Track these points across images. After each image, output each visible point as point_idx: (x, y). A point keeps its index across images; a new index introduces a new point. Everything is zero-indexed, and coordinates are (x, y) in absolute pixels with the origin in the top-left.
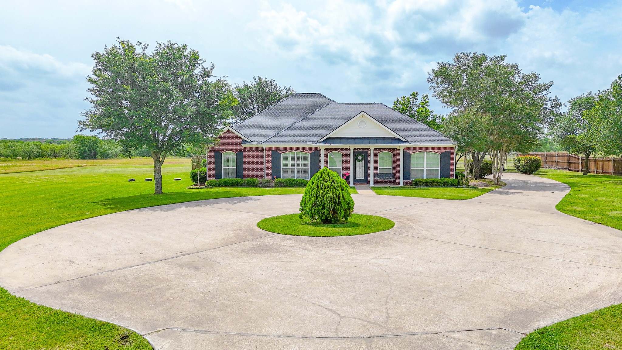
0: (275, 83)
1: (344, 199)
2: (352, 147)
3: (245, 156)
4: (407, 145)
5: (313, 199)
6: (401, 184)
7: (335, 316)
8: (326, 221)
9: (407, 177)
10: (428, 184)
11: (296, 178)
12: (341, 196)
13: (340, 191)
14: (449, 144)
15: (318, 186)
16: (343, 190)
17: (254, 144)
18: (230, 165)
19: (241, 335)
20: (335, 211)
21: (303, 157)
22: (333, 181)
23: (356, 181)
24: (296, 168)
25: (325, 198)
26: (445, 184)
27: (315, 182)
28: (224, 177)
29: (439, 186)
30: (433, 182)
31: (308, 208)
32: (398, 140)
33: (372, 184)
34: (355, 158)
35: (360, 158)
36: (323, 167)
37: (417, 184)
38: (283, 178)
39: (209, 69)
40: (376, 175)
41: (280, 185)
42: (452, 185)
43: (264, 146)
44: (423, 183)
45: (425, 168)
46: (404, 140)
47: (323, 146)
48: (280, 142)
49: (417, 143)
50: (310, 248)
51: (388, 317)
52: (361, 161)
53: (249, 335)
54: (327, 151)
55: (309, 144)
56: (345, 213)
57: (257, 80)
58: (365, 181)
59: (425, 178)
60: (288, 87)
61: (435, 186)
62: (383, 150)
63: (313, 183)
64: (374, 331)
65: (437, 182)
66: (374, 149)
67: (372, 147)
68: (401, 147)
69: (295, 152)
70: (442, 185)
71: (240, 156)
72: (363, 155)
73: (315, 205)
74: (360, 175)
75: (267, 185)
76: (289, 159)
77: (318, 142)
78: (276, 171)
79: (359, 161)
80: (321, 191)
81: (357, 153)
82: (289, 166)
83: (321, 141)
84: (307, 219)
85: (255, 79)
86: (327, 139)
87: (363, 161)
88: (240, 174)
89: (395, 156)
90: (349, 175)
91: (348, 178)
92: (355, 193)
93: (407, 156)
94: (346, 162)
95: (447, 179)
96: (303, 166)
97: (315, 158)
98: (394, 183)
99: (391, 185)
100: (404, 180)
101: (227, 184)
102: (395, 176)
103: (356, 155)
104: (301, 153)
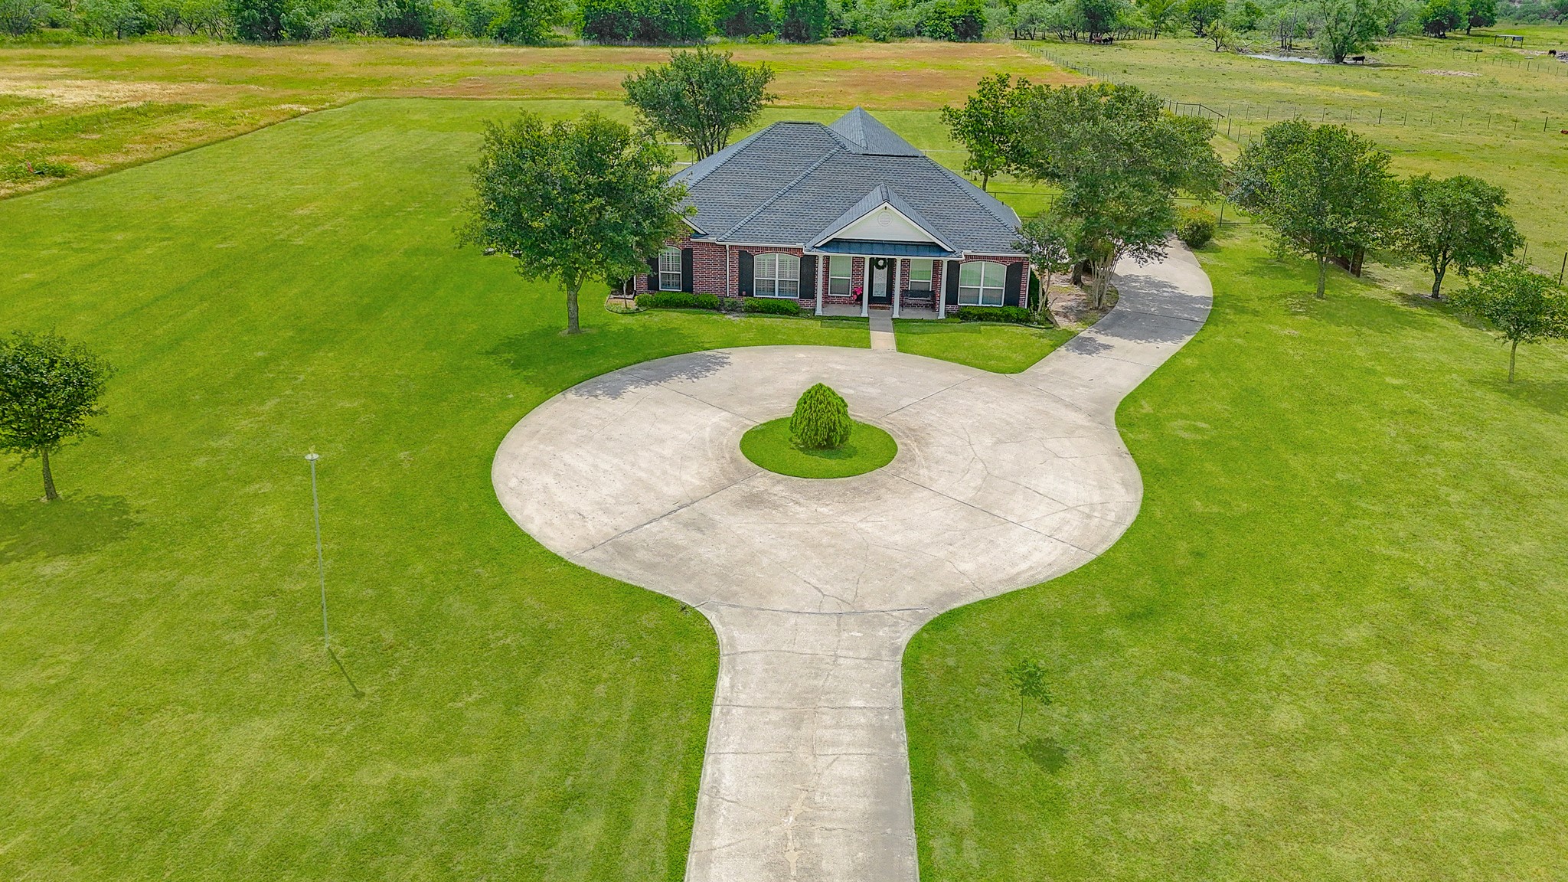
2: (867, 256)
3: (696, 257)
4: (953, 257)
6: (942, 313)
7: (820, 594)
9: (951, 299)
10: (983, 317)
17: (712, 240)
18: (671, 269)
19: (759, 609)
21: (788, 263)
23: (872, 300)
24: (777, 279)
26: (1008, 319)
28: (662, 288)
29: (998, 320)
30: (992, 313)
32: (939, 250)
33: (896, 310)
35: (881, 263)
37: (964, 316)
38: (755, 300)
40: (904, 293)
42: (1019, 321)
43: (728, 244)
44: (975, 316)
45: (982, 288)
46: (949, 250)
47: (822, 254)
48: (752, 239)
50: (802, 501)
51: (856, 596)
52: (883, 268)
53: (763, 610)
55: (799, 247)
56: (840, 439)
58: (888, 302)
59: (979, 305)
61: (993, 320)
64: (845, 609)
65: (996, 315)
66: (902, 261)
67: (899, 257)
68: (945, 260)
69: (777, 255)
70: (1004, 319)
71: (687, 255)
72: (884, 260)
74: (880, 291)
75: (730, 308)
76: (766, 265)
77: (814, 247)
79: (879, 267)
81: (876, 259)
82: (766, 276)
83: (819, 245)
86: (830, 241)
87: (886, 269)
88: (688, 288)
89: (937, 266)
90: (862, 295)
91: (860, 298)
92: (866, 344)
93: (954, 267)
94: (858, 270)
95: (1012, 310)
96: (788, 275)
97: (808, 262)
98: (933, 307)
99: (926, 315)
100: (947, 303)
101: (669, 304)
102: (933, 295)
103: (874, 263)
104: (785, 257)
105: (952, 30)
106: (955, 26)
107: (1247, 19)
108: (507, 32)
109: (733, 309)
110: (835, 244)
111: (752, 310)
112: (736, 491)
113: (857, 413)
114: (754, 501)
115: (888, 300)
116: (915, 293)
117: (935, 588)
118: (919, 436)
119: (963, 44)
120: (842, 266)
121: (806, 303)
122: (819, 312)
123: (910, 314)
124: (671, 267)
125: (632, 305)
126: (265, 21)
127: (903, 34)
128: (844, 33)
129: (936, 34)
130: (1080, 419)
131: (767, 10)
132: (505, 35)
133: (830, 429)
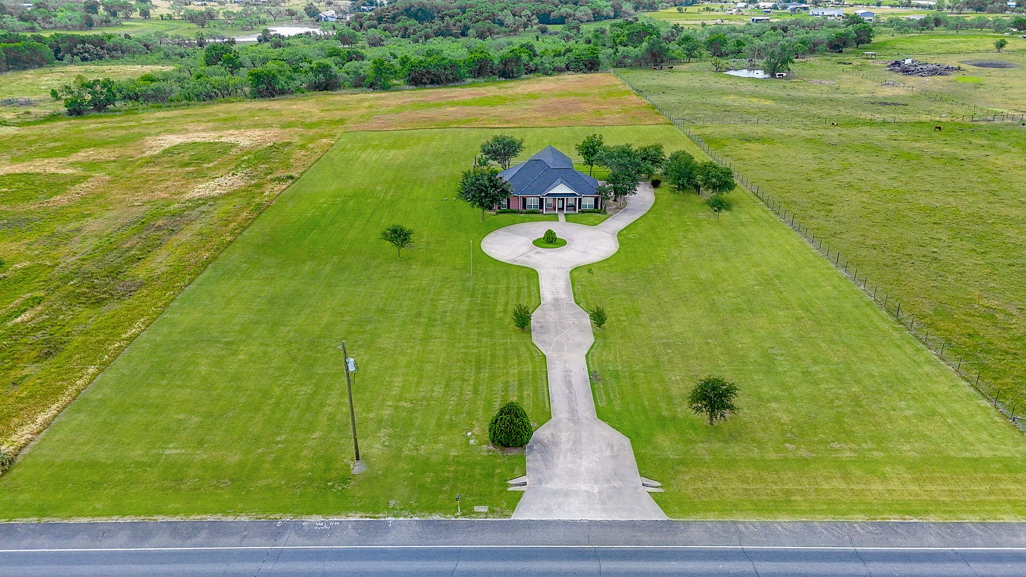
6: (577, 212)
7: (553, 265)
9: (580, 208)
10: (588, 212)
11: (533, 209)
17: (515, 195)
19: (543, 268)
21: (536, 200)
23: (558, 209)
24: (533, 204)
26: (595, 212)
32: (576, 195)
33: (565, 211)
37: (583, 212)
40: (567, 207)
42: (597, 213)
43: (520, 196)
44: (586, 212)
45: (587, 205)
46: (579, 195)
48: (526, 194)
49: (584, 195)
50: (548, 252)
51: (560, 265)
53: (547, 267)
55: (539, 196)
61: (591, 213)
64: (559, 267)
65: (592, 211)
66: (566, 198)
69: (533, 198)
74: (561, 206)
76: (530, 200)
78: (524, 206)
82: (530, 204)
87: (562, 201)
88: (508, 208)
89: (576, 199)
91: (555, 209)
92: (558, 220)
93: (580, 200)
94: (555, 201)
95: (596, 210)
96: (536, 204)
97: (541, 201)
98: (575, 210)
99: (573, 212)
100: (578, 209)
101: (504, 212)
102: (575, 207)
103: (558, 199)
104: (535, 198)
105: (584, 67)
106: (586, 65)
107: (737, 48)
109: (522, 213)
110: (549, 195)
111: (526, 213)
112: (535, 251)
113: (558, 236)
114: (538, 253)
115: (563, 208)
116: (569, 206)
117: (575, 264)
118: (571, 240)
119: (589, 75)
120: (550, 200)
121: (541, 211)
122: (544, 213)
123: (568, 212)
125: (494, 213)
127: (558, 70)
128: (531, 71)
129: (578, 70)
130: (609, 235)
131: (493, 64)
132: (372, 86)
133: (552, 239)
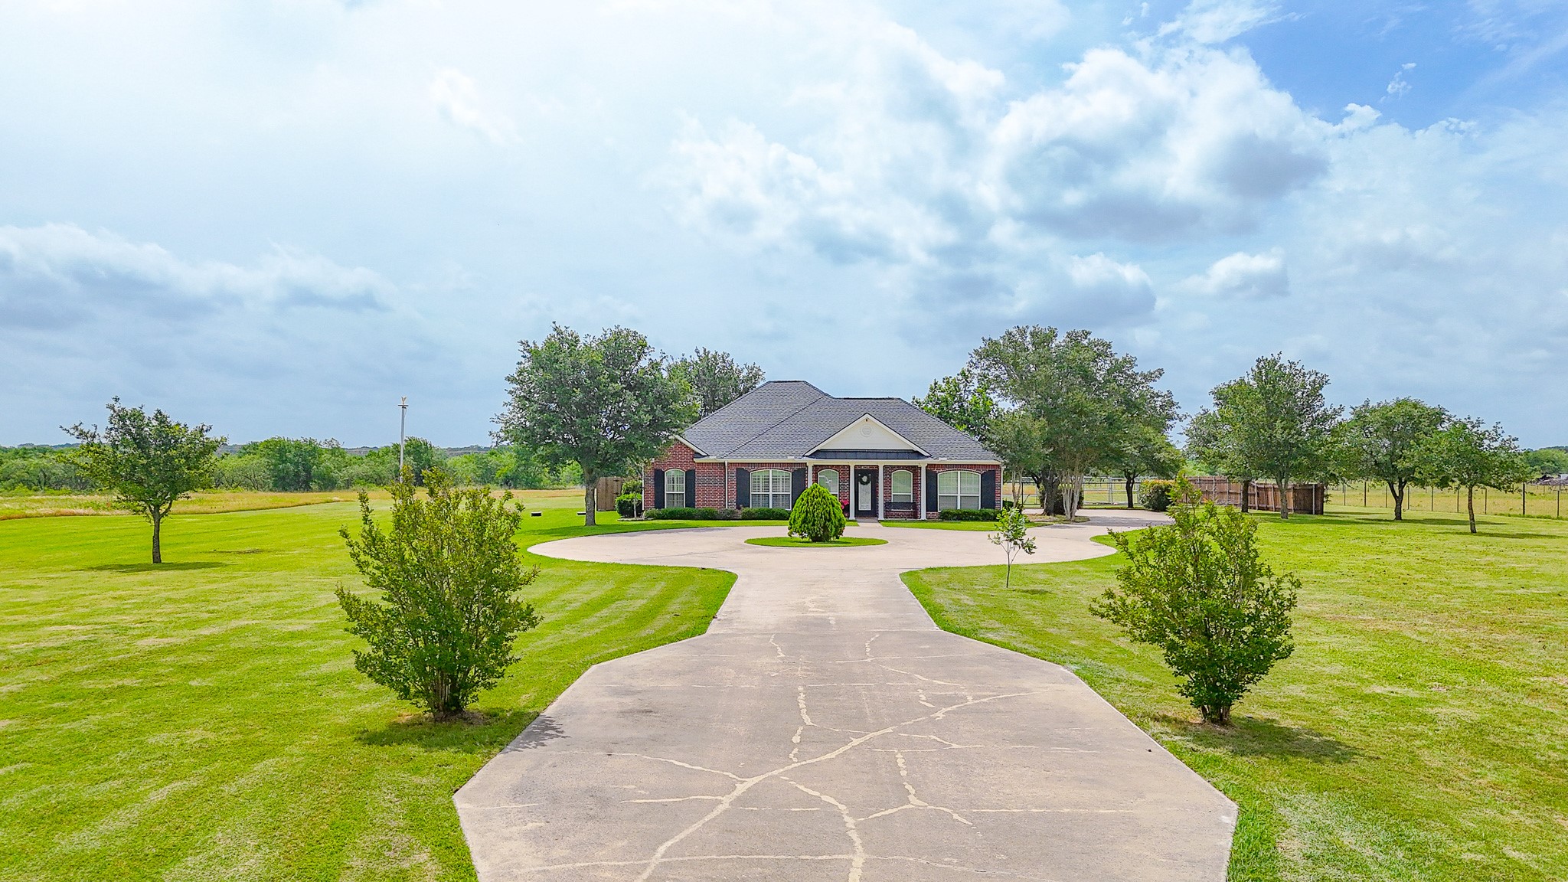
0: (729, 359)
1: (835, 516)
2: (852, 463)
3: (699, 476)
4: (931, 461)
5: (803, 516)
6: (924, 517)
8: (816, 539)
9: (932, 506)
10: (961, 517)
11: (771, 507)
12: (832, 512)
13: (831, 508)
14: (991, 459)
15: (808, 503)
16: (833, 506)
17: (712, 459)
18: (675, 489)
20: (825, 527)
21: (781, 478)
22: (824, 498)
23: (858, 512)
24: (771, 493)
25: (815, 514)
26: (986, 518)
27: (805, 499)
28: (668, 505)
29: (976, 519)
30: (969, 514)
31: (797, 526)
32: (918, 455)
33: (881, 517)
34: (858, 480)
35: (865, 479)
36: (810, 484)
37: (946, 517)
38: (751, 508)
39: (658, 360)
40: (887, 505)
41: (749, 517)
43: (726, 461)
44: (955, 515)
45: (959, 495)
46: (927, 455)
47: (811, 462)
48: (748, 456)
49: (946, 459)
52: (867, 483)
54: (816, 468)
55: (790, 459)
56: (836, 531)
57: (702, 353)
58: (872, 513)
59: (959, 508)
60: (751, 365)
61: (972, 519)
62: (899, 467)
63: (803, 499)
65: (974, 514)
66: (884, 467)
67: (881, 463)
68: (922, 463)
69: (771, 471)
70: (980, 518)
71: (690, 476)
72: (867, 475)
73: (804, 521)
74: (865, 505)
75: (729, 517)
76: (761, 480)
77: (804, 456)
78: (743, 498)
79: (863, 483)
80: (811, 508)
81: (860, 472)
82: (761, 490)
83: (808, 454)
84: (796, 536)
85: (698, 352)
86: (818, 451)
87: (870, 485)
88: (690, 502)
89: (916, 471)
90: (849, 505)
91: (847, 509)
93: (932, 471)
94: (844, 485)
95: (989, 510)
96: (781, 489)
97: (799, 470)
98: (915, 513)
99: (909, 519)
100: (927, 511)
101: (674, 515)
102: (915, 506)
103: (858, 476)
104: (778, 471)
108: (512, 479)
109: (732, 517)
110: (822, 453)
114: (760, 552)
115: (873, 511)
116: (898, 506)
118: (908, 541)
120: (830, 476)
123: (894, 520)
124: (675, 487)
125: (641, 518)
126: (297, 475)
133: (826, 519)
